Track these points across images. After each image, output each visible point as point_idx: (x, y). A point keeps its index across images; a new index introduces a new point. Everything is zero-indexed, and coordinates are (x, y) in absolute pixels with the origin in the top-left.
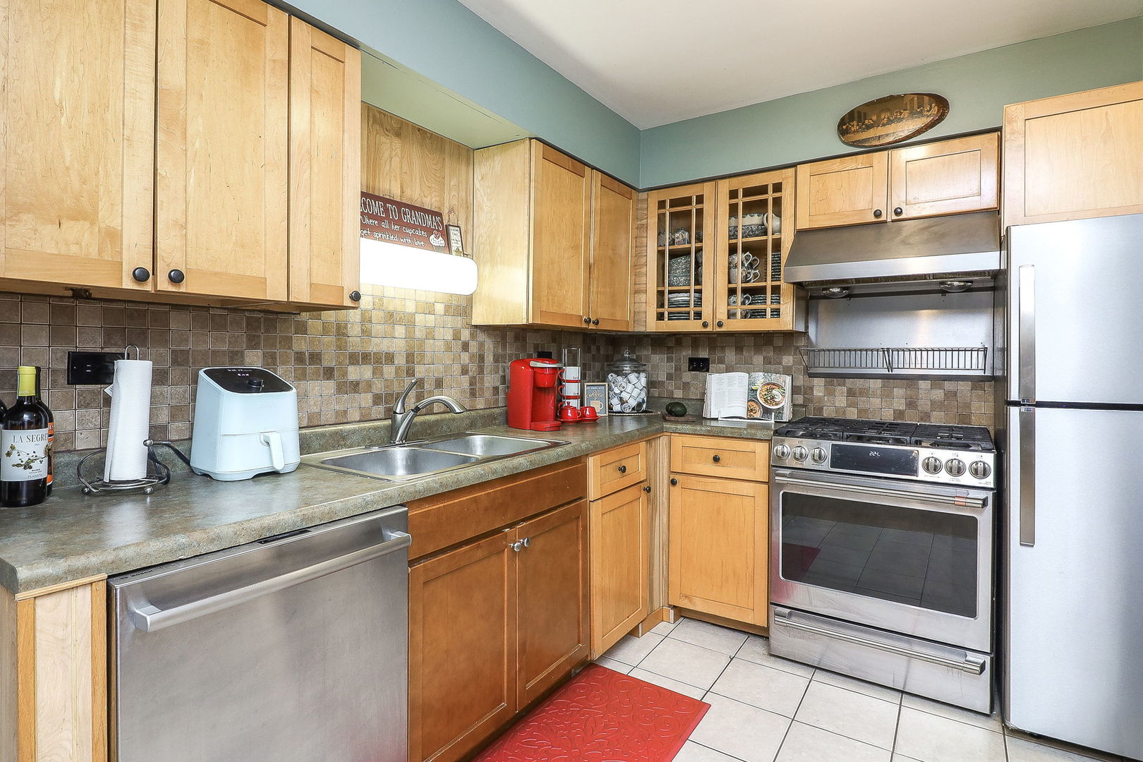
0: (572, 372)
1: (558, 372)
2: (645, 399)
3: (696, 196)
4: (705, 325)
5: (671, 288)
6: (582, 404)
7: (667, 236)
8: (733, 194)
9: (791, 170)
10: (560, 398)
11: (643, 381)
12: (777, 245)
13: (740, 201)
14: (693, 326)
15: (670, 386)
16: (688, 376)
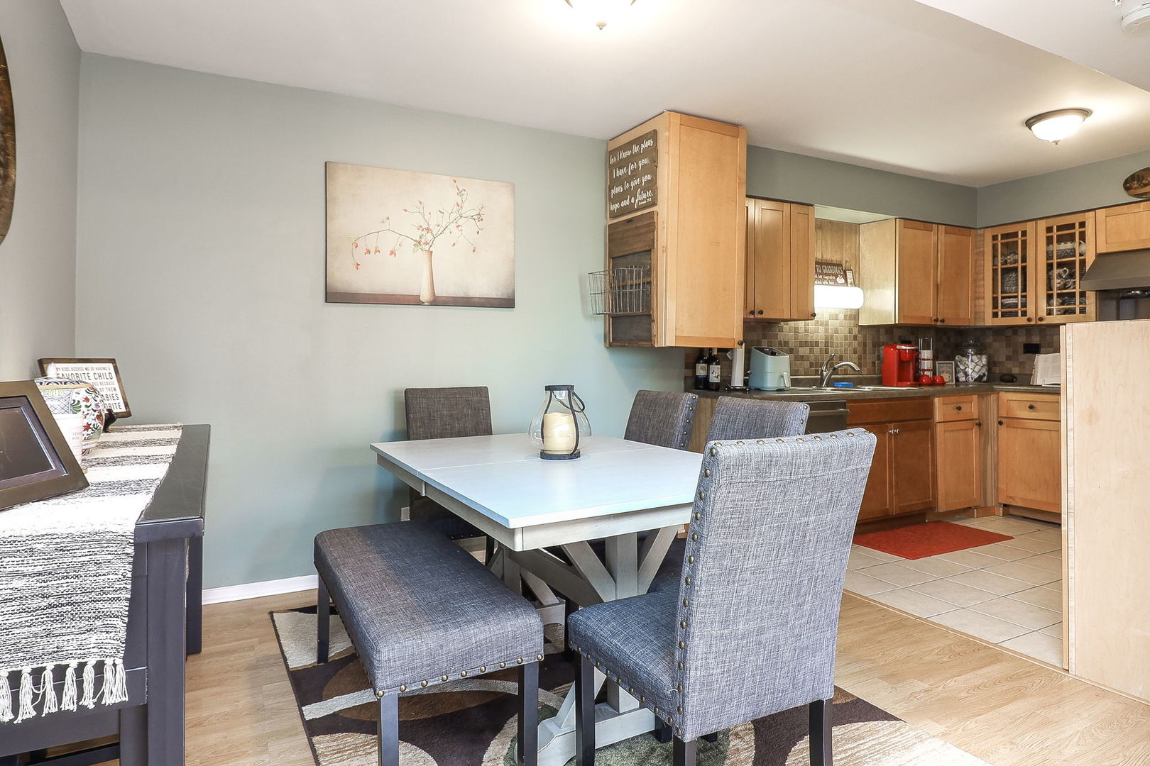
0: (926, 354)
1: (916, 353)
2: (986, 373)
3: (1022, 232)
4: (1029, 320)
5: (1003, 295)
6: (934, 374)
7: (1000, 260)
8: (1049, 230)
9: (1092, 214)
10: (917, 369)
11: (984, 360)
12: (1083, 263)
13: (1055, 234)
14: (1019, 321)
15: (1009, 365)
16: (1023, 357)
